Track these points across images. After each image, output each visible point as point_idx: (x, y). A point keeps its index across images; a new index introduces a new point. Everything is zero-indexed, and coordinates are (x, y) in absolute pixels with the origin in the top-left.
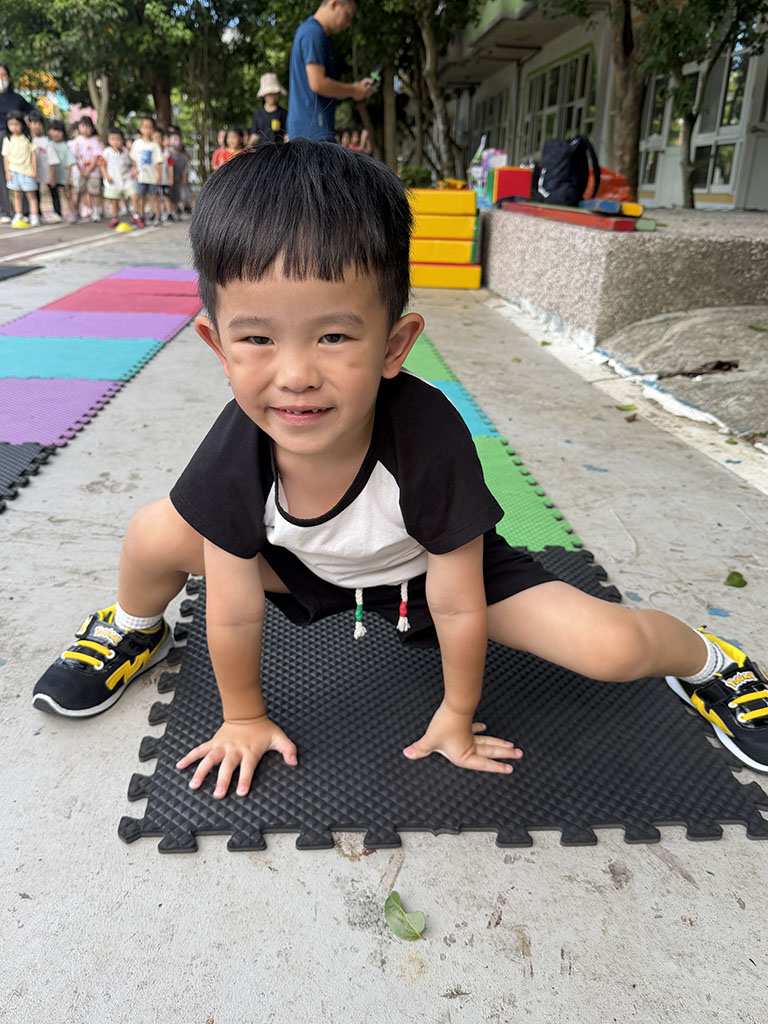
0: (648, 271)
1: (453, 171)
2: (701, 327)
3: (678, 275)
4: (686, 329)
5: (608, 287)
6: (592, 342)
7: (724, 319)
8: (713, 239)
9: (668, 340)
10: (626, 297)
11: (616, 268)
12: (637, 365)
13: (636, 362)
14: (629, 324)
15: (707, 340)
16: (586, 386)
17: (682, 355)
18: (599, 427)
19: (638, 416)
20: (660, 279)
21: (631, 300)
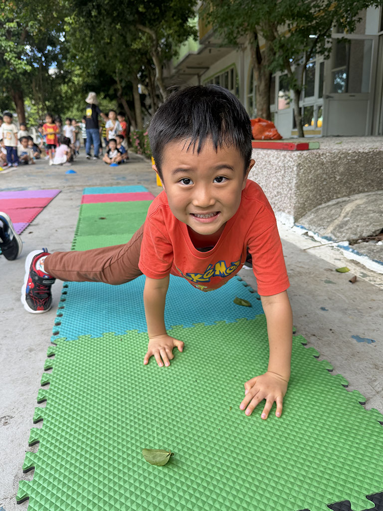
0: (323, 174)
2: (364, 206)
3: (341, 174)
4: (354, 208)
5: (300, 185)
6: (292, 220)
7: (376, 200)
8: (361, 151)
9: (345, 217)
10: (311, 191)
11: (304, 173)
12: (330, 235)
13: (328, 232)
14: (315, 207)
15: (372, 215)
16: (303, 253)
17: (358, 226)
18: (335, 290)
19: (355, 277)
20: (331, 178)
21: (314, 192)
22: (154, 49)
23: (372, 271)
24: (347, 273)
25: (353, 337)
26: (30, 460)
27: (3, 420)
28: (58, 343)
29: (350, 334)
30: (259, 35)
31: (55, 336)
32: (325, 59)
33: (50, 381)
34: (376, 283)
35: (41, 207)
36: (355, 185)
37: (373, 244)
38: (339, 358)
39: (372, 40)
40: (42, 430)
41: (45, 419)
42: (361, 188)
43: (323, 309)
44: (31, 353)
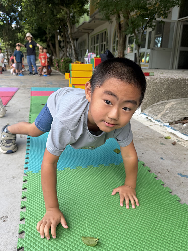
0: (156, 88)
1: (77, 59)
2: (175, 105)
3: (165, 89)
4: (171, 106)
6: (140, 111)
7: (181, 103)
8: (175, 78)
9: (166, 110)
10: (150, 97)
12: (159, 119)
13: (158, 118)
14: (151, 105)
15: (180, 110)
16: (147, 128)
17: (173, 115)
18: (166, 148)
19: (175, 142)
20: (160, 91)
21: (151, 97)
22: (68, 19)
23: (182, 139)
24: (170, 139)
25: (179, 174)
26: (21, 243)
27: (3, 218)
28: (28, 174)
29: (177, 173)
30: (121, 16)
31: (26, 170)
32: (152, 30)
33: (27, 196)
34: (185, 145)
35: (10, 97)
36: (171, 95)
37: (181, 125)
38: (174, 185)
39: (174, 23)
40: (25, 225)
41: (27, 218)
42: (174, 96)
43: (162, 158)
44: (14, 180)
